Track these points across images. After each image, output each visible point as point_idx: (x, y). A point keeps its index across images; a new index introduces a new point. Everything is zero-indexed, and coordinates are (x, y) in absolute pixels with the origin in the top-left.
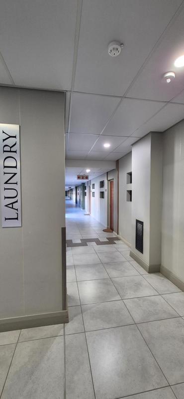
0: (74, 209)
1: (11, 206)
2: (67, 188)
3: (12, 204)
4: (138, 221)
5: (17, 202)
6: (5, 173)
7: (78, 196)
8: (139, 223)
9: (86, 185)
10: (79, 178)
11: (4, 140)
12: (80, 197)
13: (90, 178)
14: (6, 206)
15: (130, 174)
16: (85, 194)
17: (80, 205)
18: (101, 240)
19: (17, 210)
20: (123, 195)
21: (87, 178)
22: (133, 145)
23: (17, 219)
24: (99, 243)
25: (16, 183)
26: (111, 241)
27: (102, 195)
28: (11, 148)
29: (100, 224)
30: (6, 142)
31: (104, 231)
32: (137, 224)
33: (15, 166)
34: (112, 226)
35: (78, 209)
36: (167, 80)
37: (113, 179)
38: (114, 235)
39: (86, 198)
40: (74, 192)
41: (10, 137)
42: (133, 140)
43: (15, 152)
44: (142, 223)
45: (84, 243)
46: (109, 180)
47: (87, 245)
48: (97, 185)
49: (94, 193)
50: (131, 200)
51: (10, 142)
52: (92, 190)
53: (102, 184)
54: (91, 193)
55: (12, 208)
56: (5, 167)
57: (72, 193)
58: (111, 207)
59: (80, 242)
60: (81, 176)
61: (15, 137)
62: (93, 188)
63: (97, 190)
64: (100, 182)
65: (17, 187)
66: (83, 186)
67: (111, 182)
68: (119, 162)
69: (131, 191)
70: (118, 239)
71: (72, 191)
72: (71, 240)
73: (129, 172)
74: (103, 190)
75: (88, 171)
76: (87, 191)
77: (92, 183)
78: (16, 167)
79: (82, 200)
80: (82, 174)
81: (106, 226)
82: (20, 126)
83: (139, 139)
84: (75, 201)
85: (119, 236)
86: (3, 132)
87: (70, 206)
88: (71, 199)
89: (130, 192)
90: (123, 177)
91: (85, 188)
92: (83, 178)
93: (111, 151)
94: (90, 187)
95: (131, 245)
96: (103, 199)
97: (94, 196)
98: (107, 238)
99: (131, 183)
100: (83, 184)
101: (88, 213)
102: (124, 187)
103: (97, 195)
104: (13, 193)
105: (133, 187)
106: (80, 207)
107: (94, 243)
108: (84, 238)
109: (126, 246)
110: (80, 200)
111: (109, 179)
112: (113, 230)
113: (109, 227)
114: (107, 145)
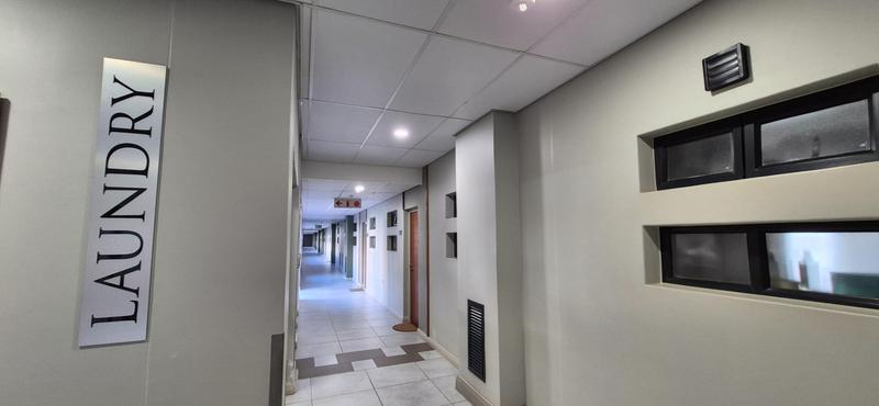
0: (328, 277)
1: (116, 281)
2: (311, 228)
3: (122, 274)
4: (472, 305)
5: (138, 268)
6: (106, 188)
7: (337, 246)
8: (475, 307)
9: (356, 221)
10: (338, 203)
11: (114, 101)
12: (342, 249)
13: (364, 205)
14: (100, 281)
15: (453, 197)
16: (352, 241)
17: (342, 266)
18: (388, 353)
19: (136, 292)
20: (439, 244)
21: (357, 204)
22: (457, 135)
23: (133, 318)
24: (382, 360)
25: (142, 217)
26: (412, 354)
27: (392, 242)
28: (134, 121)
29: (387, 310)
30: (121, 107)
31: (396, 328)
32: (469, 311)
33: (143, 168)
34: (414, 316)
35: (337, 276)
36: (521, 6)
37: (416, 208)
38: (419, 337)
39: (357, 250)
40: (329, 236)
41: (136, 93)
42: (459, 125)
43: (148, 133)
44: (481, 308)
45: (346, 363)
46: (408, 210)
47: (352, 370)
48: (382, 221)
49: (373, 238)
50: (456, 256)
51: (135, 106)
52: (371, 233)
53: (392, 219)
54: (368, 239)
55: (121, 286)
56: (108, 171)
57: (324, 240)
58: (412, 271)
59: (336, 362)
60: (343, 199)
61: (151, 95)
62: (373, 227)
63: (380, 232)
64: (388, 214)
65: (144, 228)
66: (351, 224)
67: (412, 214)
68: (430, 171)
69: (455, 234)
70: (428, 347)
71: (324, 235)
72: (312, 359)
73: (450, 192)
74: (394, 231)
75: (359, 189)
76: (357, 234)
77: (370, 216)
78: (145, 173)
79: (345, 254)
80: (345, 195)
81: (400, 317)
82: (168, 71)
83: (468, 123)
84: (330, 259)
85: (432, 340)
86: (116, 80)
87: (319, 270)
88: (321, 252)
89: (453, 237)
90: (438, 203)
91: (353, 227)
92: (348, 205)
93: (411, 147)
94: (364, 225)
95: (457, 361)
96: (392, 252)
97: (373, 246)
98: (403, 347)
99: (455, 216)
100: (351, 218)
101: (359, 285)
102: (440, 225)
103: (381, 243)
104: (127, 244)
105: (461, 225)
106: (340, 271)
107: (371, 363)
108: (345, 351)
109: (447, 364)
110: (341, 255)
111: (407, 207)
112: (417, 326)
113: (408, 317)
114: (401, 133)
